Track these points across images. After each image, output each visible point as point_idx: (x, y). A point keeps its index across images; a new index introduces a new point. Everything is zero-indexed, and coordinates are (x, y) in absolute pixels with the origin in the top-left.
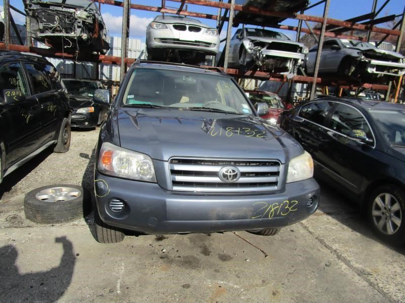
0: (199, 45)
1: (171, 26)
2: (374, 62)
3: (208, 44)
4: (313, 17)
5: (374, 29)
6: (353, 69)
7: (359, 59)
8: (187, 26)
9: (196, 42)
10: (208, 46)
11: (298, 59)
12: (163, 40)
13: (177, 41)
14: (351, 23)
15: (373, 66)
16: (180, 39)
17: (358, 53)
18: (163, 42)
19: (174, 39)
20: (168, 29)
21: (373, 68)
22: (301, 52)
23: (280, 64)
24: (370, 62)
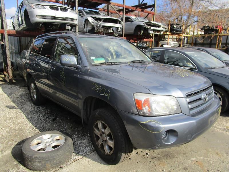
0: (67, 20)
1: (48, 7)
2: (152, 28)
3: (73, 20)
4: (119, 4)
5: (145, 11)
6: (142, 32)
7: (145, 27)
8: (59, 8)
9: (66, 18)
10: (73, 21)
11: (119, 27)
12: (44, 17)
13: (54, 18)
14: (136, 8)
15: (151, 30)
16: (56, 16)
17: (144, 23)
18: (43, 18)
19: (51, 16)
20: (46, 9)
21: (152, 31)
22: (120, 23)
23: (106, 31)
24: (150, 28)
